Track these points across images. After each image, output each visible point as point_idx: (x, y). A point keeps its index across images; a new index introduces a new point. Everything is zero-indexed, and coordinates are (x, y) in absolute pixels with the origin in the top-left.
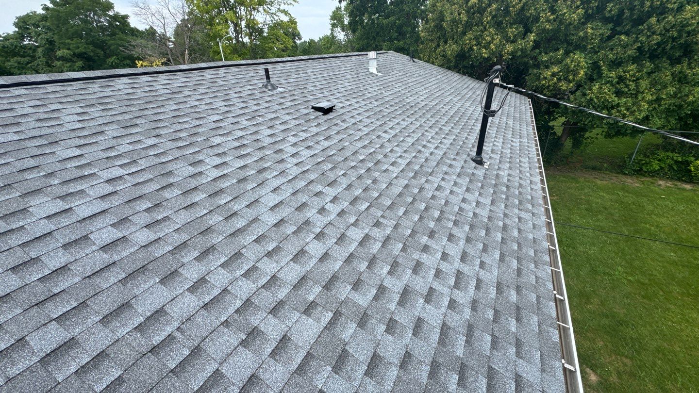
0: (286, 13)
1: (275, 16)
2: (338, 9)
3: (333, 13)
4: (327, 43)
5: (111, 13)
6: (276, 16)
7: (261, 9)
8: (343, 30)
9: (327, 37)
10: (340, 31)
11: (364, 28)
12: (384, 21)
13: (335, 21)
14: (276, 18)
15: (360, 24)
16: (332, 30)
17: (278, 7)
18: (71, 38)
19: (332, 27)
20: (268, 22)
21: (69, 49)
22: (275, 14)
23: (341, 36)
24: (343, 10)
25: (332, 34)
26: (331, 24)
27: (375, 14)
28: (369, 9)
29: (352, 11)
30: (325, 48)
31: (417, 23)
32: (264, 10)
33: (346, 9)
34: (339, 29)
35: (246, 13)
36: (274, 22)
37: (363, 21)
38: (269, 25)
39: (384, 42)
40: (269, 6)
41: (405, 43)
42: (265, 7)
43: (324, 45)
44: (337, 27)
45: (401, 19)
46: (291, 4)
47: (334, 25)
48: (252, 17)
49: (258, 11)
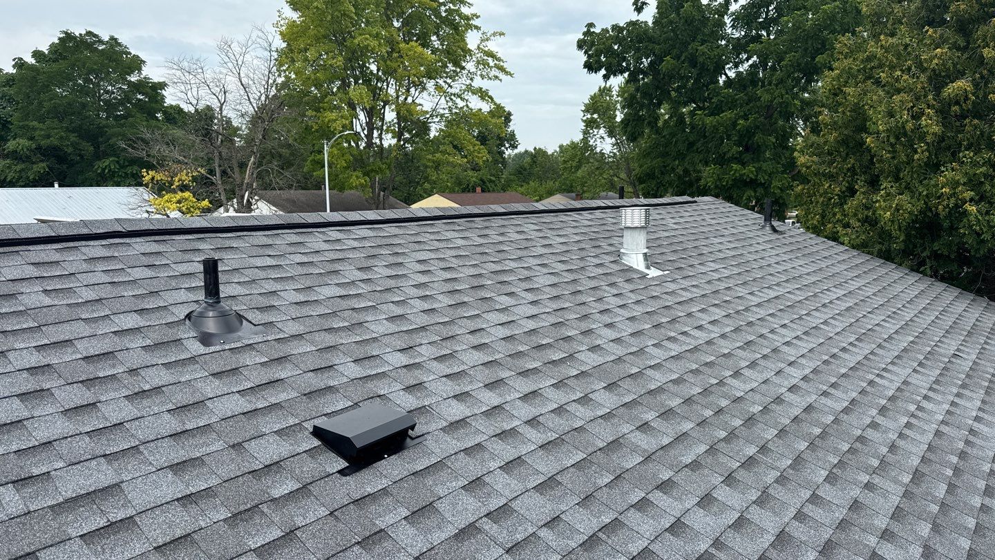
0: (483, 95)
1: (458, 101)
2: (605, 91)
3: (592, 98)
4: (572, 159)
5: (133, 78)
6: (462, 99)
7: (430, 85)
8: (611, 134)
9: (573, 146)
10: (605, 136)
11: (658, 131)
12: (708, 120)
13: (595, 116)
14: (461, 104)
15: (649, 123)
16: (585, 133)
17: (468, 82)
18: (41, 120)
19: (586, 126)
20: (442, 112)
21: (32, 138)
22: (459, 96)
23: (605, 144)
24: (614, 93)
25: (585, 140)
26: (584, 121)
27: (685, 104)
28: (673, 93)
29: (633, 97)
30: (565, 168)
31: (793, 128)
32: (438, 88)
33: (622, 91)
34: (602, 131)
35: (397, 91)
36: (454, 111)
37: (657, 118)
38: (442, 116)
39: (707, 164)
40: (449, 81)
41: (759, 169)
42: (441, 82)
43: (565, 162)
44: (598, 127)
45: (751, 118)
46: (496, 77)
47: (590, 124)
48: (410, 100)
49: (424, 89)
